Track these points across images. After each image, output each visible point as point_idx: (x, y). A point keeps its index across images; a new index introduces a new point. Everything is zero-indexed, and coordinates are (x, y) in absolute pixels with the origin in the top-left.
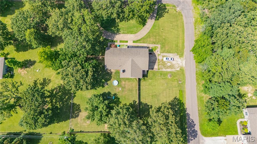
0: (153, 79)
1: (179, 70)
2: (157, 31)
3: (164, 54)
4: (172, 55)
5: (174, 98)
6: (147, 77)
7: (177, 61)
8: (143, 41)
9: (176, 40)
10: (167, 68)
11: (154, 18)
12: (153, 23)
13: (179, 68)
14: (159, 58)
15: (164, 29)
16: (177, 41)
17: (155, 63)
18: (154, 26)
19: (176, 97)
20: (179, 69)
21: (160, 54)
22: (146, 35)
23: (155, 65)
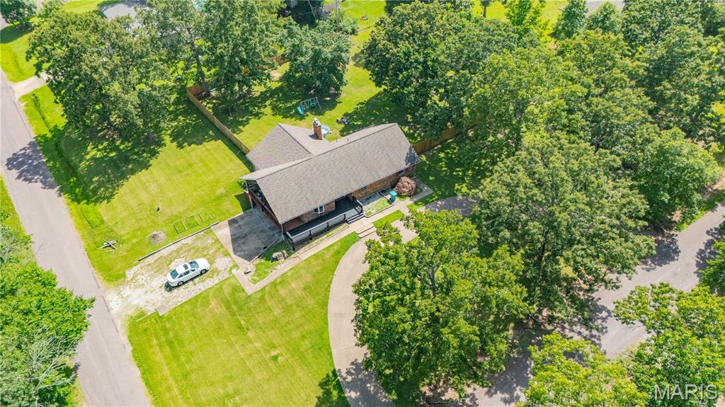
0: (214, 200)
1: (127, 272)
2: (296, 334)
3: (217, 281)
4: (179, 299)
5: (114, 195)
6: (236, 196)
7: (146, 292)
8: (324, 260)
9: (188, 361)
10: (178, 251)
11: (349, 379)
12: (334, 351)
13: (130, 277)
14: (227, 260)
15: (271, 364)
16: (183, 359)
17: (235, 240)
18: (323, 346)
19: (108, 202)
20: (131, 272)
21: (230, 270)
22: (329, 286)
23: (229, 234)
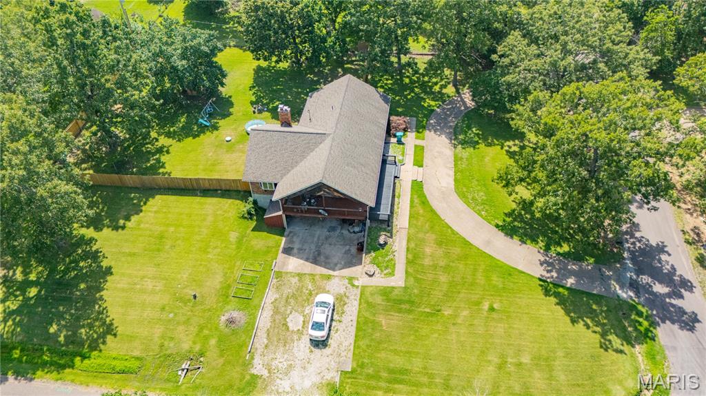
0: (238, 248)
1: (254, 371)
2: (480, 279)
3: (356, 303)
4: (347, 343)
5: (111, 324)
6: (252, 230)
7: (304, 368)
9: (431, 376)
10: (276, 311)
11: (555, 274)
12: (520, 268)
13: (265, 373)
14: (335, 280)
15: (494, 315)
16: (425, 380)
17: (315, 261)
18: (510, 272)
19: (115, 335)
20: (258, 368)
21: (353, 285)
22: (452, 230)
23: (302, 261)
